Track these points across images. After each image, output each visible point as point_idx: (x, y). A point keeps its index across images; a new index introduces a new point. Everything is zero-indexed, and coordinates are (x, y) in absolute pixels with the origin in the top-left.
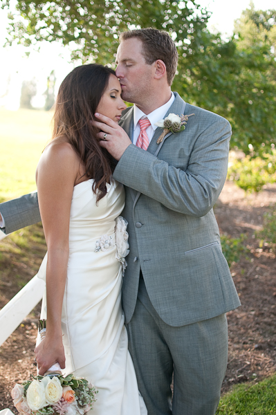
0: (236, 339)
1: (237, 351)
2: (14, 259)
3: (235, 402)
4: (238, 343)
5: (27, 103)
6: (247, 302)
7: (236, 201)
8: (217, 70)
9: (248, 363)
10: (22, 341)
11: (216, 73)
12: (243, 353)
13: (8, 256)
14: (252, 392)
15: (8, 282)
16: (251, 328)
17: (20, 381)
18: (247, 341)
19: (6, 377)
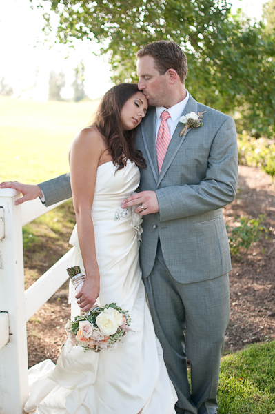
0: (252, 308)
1: (253, 318)
2: (50, 242)
3: (246, 356)
4: (254, 311)
5: (56, 94)
6: (266, 277)
7: (264, 187)
8: (238, 59)
9: (262, 327)
10: (60, 312)
11: (237, 62)
12: (257, 319)
13: (44, 240)
14: (262, 350)
15: (45, 262)
16: (267, 298)
17: (58, 343)
18: (262, 309)
19: (46, 340)
